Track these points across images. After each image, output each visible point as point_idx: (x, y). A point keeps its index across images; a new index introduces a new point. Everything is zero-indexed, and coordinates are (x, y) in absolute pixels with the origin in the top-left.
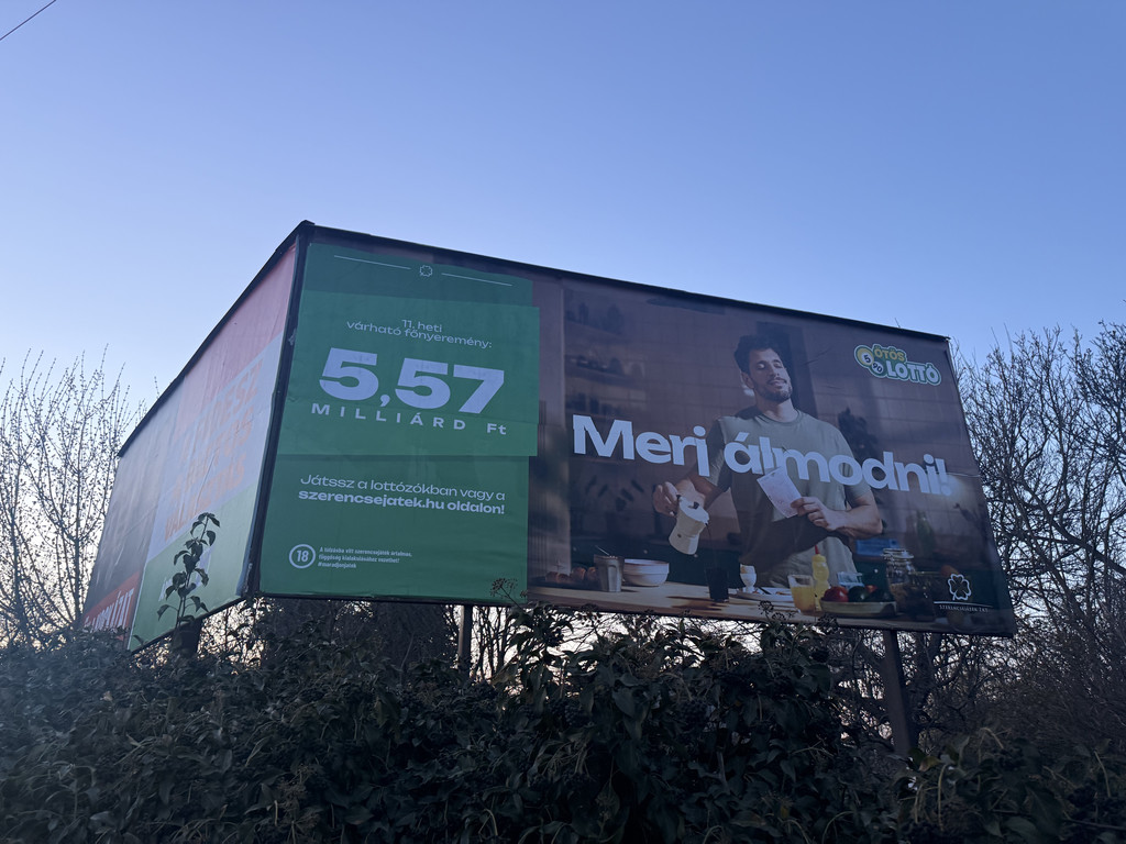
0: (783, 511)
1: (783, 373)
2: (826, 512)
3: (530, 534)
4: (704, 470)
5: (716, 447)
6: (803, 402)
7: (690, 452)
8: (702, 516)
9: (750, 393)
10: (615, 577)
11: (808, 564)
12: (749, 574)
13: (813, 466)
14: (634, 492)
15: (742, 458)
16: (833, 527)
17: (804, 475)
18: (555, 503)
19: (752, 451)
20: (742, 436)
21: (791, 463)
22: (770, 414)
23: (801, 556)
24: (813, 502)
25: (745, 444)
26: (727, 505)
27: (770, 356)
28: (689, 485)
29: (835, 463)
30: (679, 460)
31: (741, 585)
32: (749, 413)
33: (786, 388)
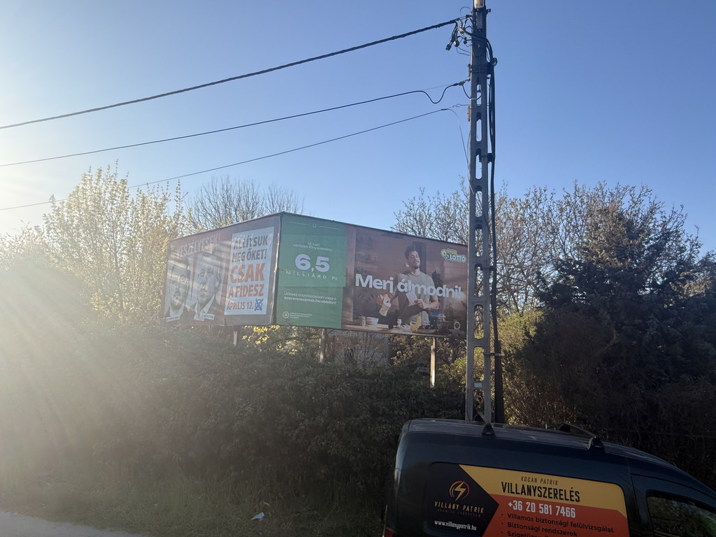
0: (412, 303)
1: (418, 259)
2: (423, 303)
3: (343, 310)
4: (391, 291)
5: (396, 283)
6: (423, 270)
7: (388, 285)
8: (389, 305)
9: (408, 266)
10: (364, 322)
11: (416, 319)
12: (400, 321)
13: (422, 289)
14: (371, 298)
15: (402, 287)
16: (425, 308)
17: (419, 292)
18: (350, 301)
19: (406, 285)
20: (403, 280)
21: (416, 288)
22: (413, 273)
23: (414, 317)
24: (421, 300)
25: (404, 283)
26: (396, 302)
27: (415, 253)
28: (387, 295)
29: (429, 288)
30: (385, 288)
31: (397, 324)
32: (407, 273)
33: (418, 264)
